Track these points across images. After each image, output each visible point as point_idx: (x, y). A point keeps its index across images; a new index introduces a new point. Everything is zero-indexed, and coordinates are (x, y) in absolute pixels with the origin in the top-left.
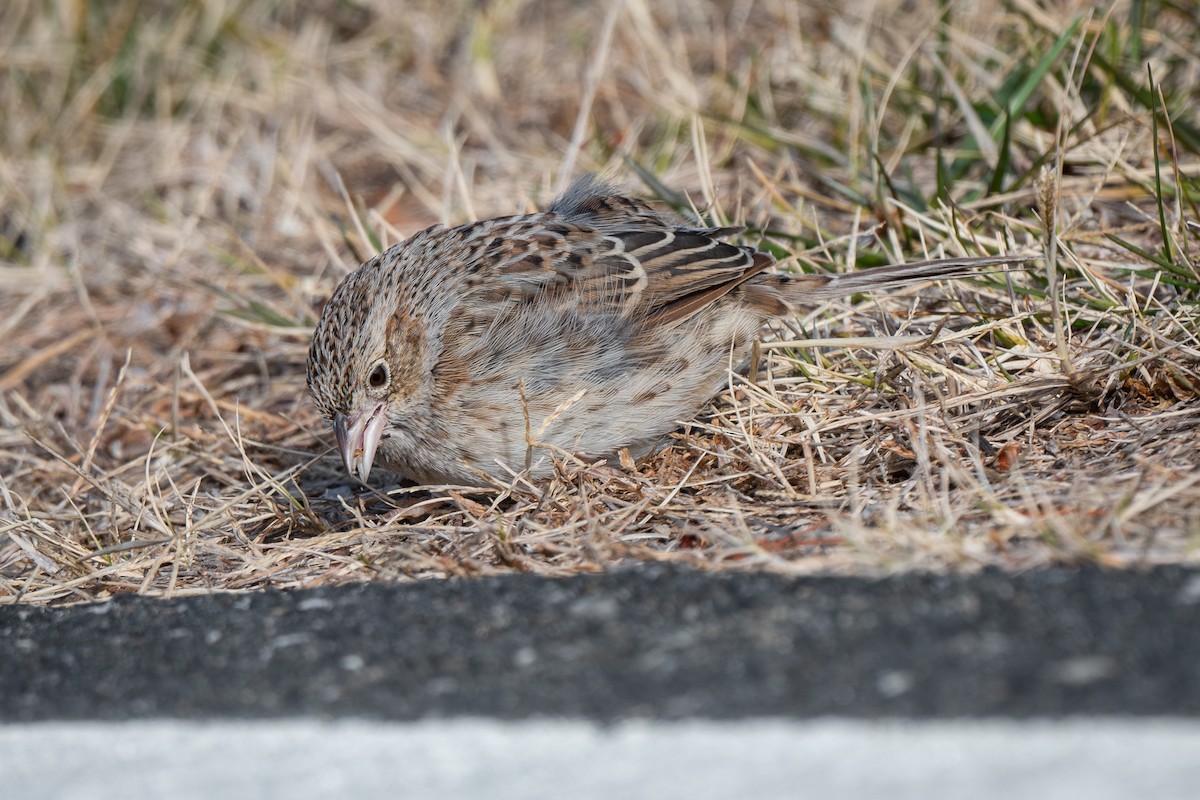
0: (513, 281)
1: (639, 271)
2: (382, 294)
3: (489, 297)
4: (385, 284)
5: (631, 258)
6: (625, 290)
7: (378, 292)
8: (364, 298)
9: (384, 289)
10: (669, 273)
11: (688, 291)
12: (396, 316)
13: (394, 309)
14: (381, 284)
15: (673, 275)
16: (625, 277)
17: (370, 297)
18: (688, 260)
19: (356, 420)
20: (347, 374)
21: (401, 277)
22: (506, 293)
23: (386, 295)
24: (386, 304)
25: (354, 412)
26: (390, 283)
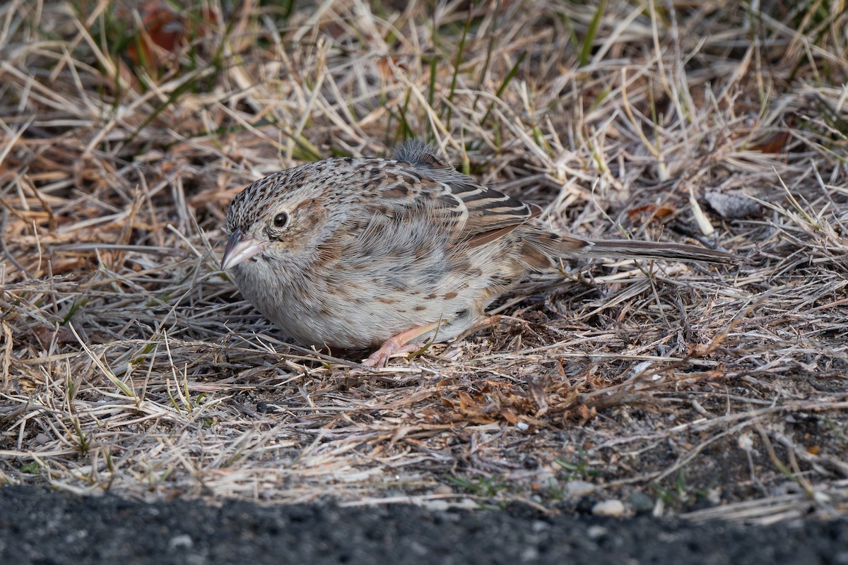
0: (390, 203)
1: (462, 207)
2: (314, 184)
3: (372, 210)
4: (319, 181)
5: (457, 197)
6: (453, 219)
7: (313, 181)
8: (303, 179)
9: (317, 183)
10: (481, 213)
11: (492, 228)
12: (314, 201)
13: (315, 196)
14: (317, 179)
15: (485, 215)
16: (454, 210)
17: (306, 181)
18: (493, 205)
19: (247, 239)
20: (262, 209)
21: (331, 184)
22: (384, 210)
23: (316, 187)
24: (312, 190)
25: (250, 234)
26: (323, 182)
